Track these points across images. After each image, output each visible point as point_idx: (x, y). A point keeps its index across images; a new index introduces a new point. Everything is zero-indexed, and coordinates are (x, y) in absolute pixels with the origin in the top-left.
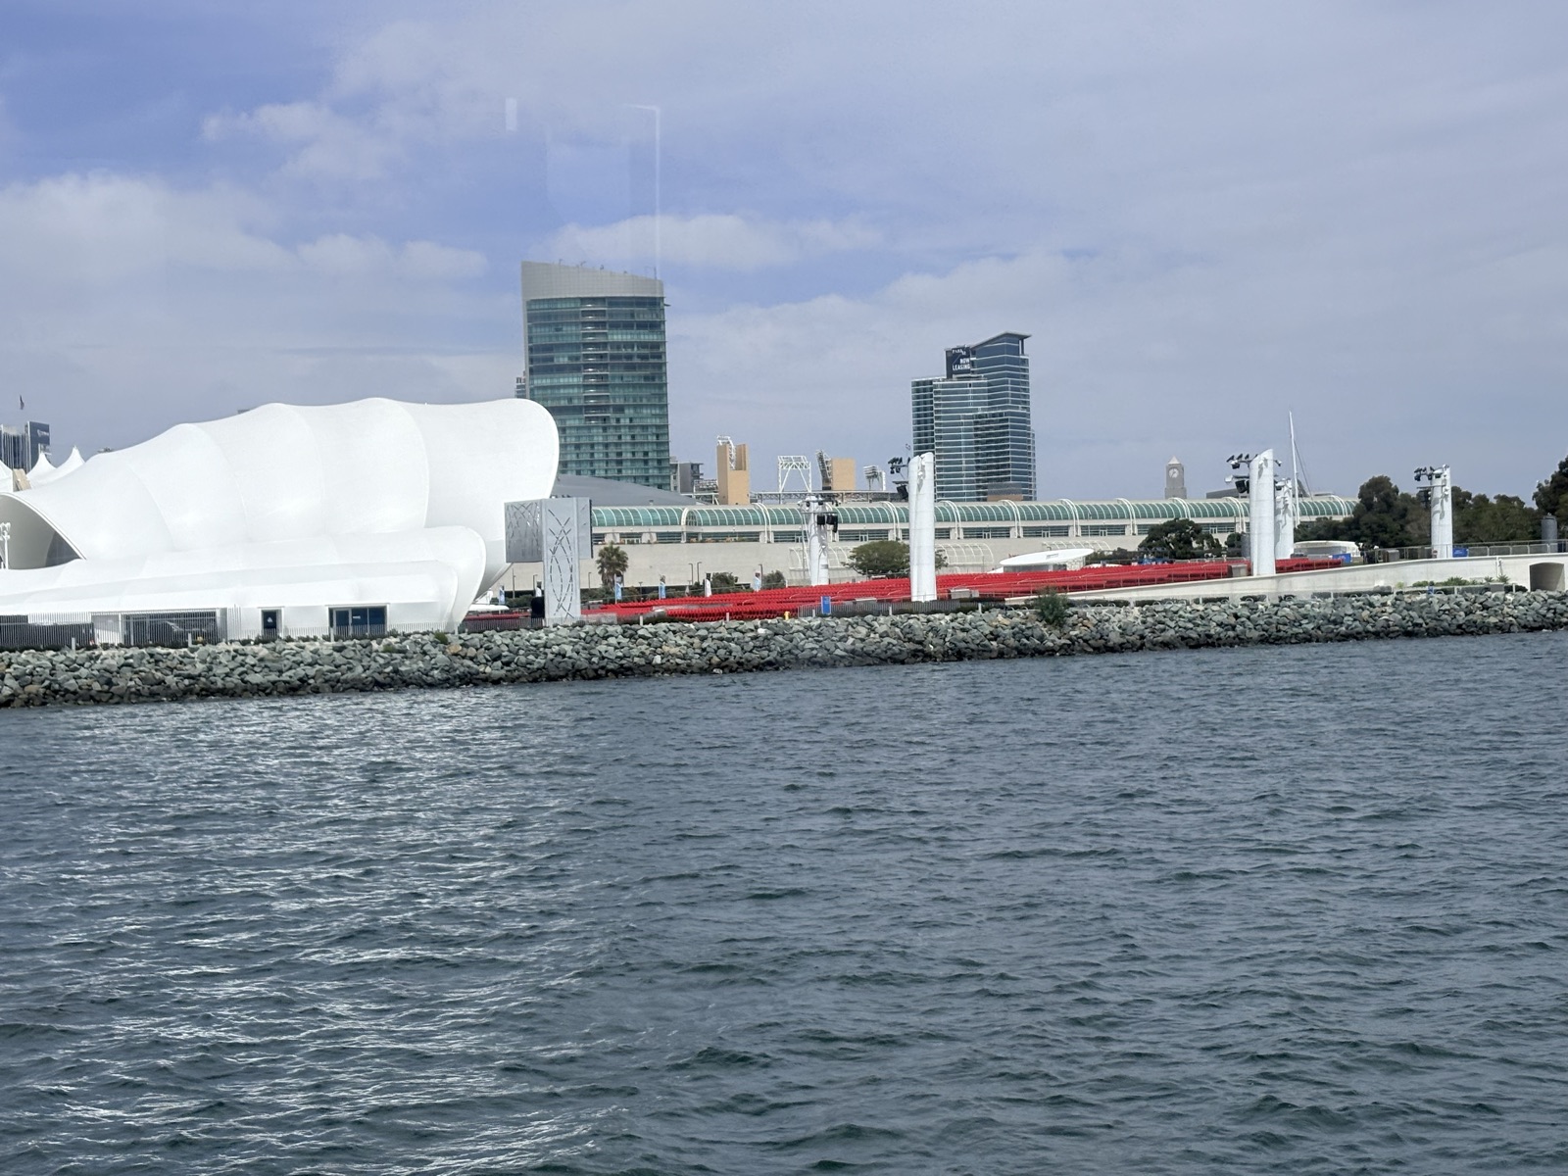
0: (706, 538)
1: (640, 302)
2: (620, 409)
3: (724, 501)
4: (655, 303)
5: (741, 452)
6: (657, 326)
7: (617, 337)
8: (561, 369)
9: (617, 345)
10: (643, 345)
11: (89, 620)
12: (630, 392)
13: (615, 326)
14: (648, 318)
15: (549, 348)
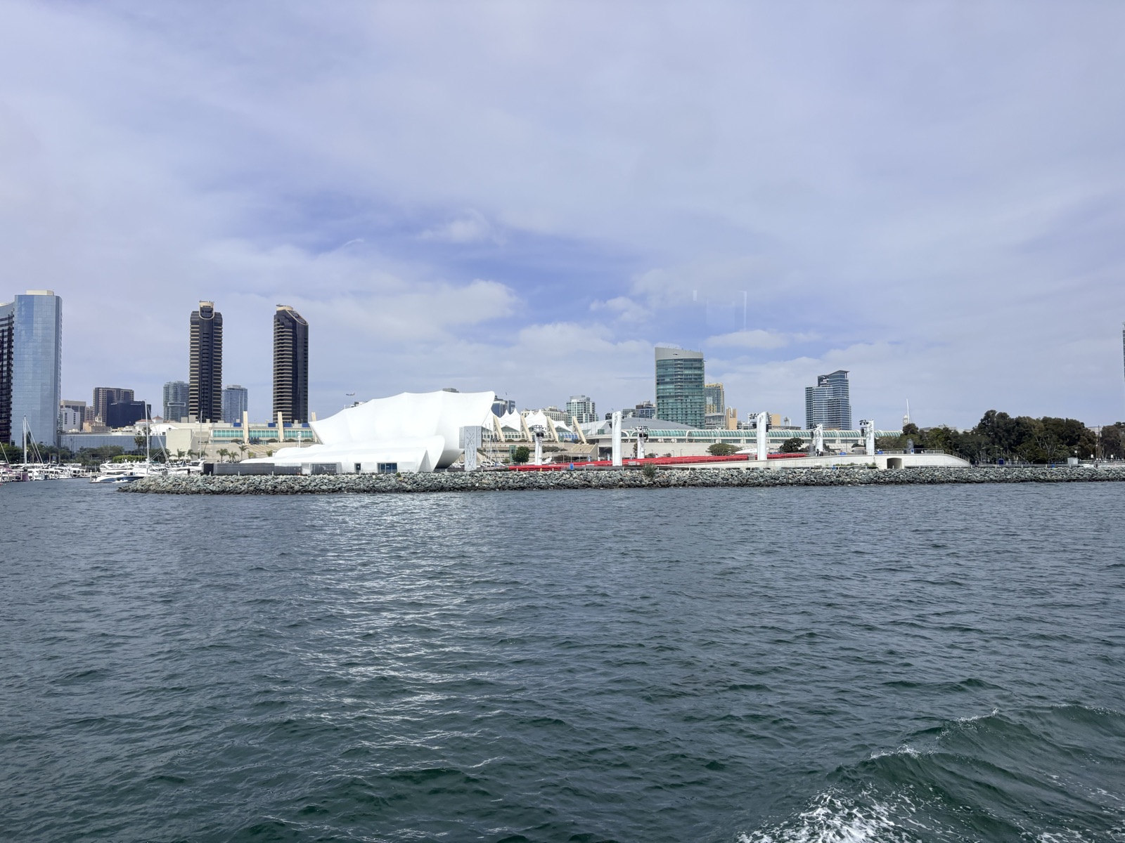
0: (697, 441)
1: (695, 360)
2: (687, 396)
3: (728, 428)
4: (700, 361)
5: (734, 411)
6: (700, 368)
7: (687, 372)
8: (667, 383)
9: (687, 375)
10: (696, 375)
11: (300, 465)
12: (691, 391)
13: (686, 368)
14: (698, 365)
15: (664, 376)
